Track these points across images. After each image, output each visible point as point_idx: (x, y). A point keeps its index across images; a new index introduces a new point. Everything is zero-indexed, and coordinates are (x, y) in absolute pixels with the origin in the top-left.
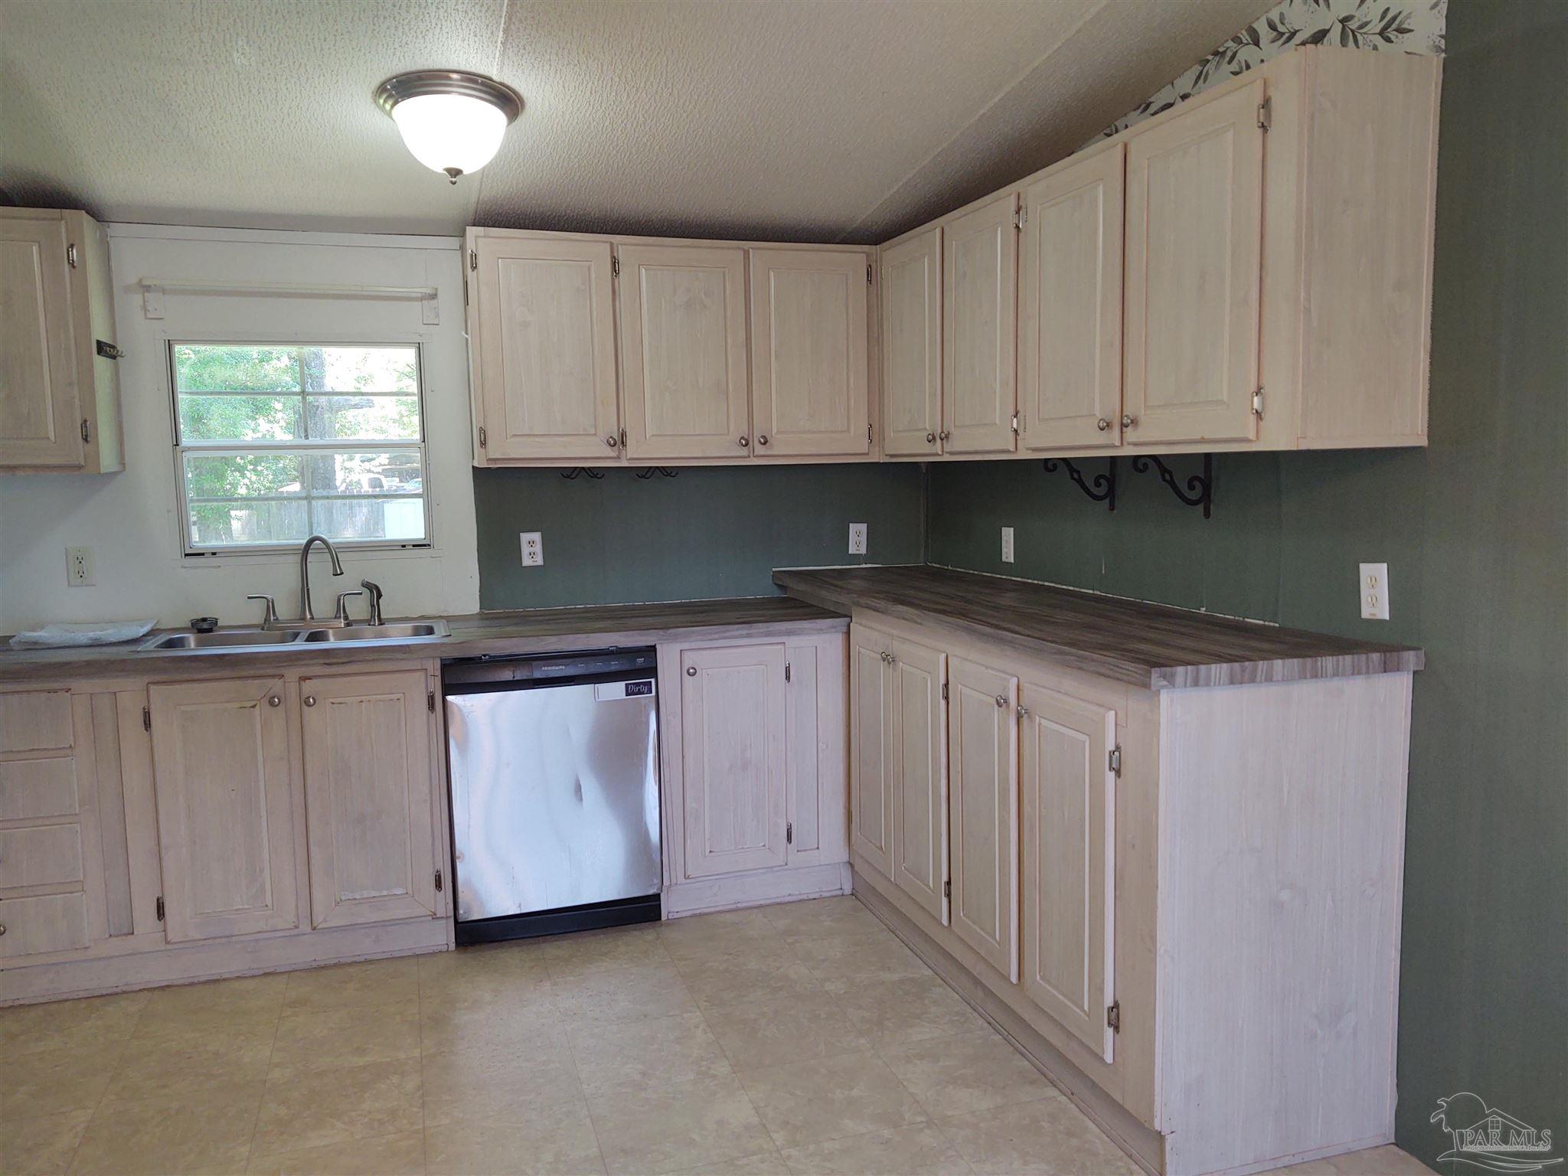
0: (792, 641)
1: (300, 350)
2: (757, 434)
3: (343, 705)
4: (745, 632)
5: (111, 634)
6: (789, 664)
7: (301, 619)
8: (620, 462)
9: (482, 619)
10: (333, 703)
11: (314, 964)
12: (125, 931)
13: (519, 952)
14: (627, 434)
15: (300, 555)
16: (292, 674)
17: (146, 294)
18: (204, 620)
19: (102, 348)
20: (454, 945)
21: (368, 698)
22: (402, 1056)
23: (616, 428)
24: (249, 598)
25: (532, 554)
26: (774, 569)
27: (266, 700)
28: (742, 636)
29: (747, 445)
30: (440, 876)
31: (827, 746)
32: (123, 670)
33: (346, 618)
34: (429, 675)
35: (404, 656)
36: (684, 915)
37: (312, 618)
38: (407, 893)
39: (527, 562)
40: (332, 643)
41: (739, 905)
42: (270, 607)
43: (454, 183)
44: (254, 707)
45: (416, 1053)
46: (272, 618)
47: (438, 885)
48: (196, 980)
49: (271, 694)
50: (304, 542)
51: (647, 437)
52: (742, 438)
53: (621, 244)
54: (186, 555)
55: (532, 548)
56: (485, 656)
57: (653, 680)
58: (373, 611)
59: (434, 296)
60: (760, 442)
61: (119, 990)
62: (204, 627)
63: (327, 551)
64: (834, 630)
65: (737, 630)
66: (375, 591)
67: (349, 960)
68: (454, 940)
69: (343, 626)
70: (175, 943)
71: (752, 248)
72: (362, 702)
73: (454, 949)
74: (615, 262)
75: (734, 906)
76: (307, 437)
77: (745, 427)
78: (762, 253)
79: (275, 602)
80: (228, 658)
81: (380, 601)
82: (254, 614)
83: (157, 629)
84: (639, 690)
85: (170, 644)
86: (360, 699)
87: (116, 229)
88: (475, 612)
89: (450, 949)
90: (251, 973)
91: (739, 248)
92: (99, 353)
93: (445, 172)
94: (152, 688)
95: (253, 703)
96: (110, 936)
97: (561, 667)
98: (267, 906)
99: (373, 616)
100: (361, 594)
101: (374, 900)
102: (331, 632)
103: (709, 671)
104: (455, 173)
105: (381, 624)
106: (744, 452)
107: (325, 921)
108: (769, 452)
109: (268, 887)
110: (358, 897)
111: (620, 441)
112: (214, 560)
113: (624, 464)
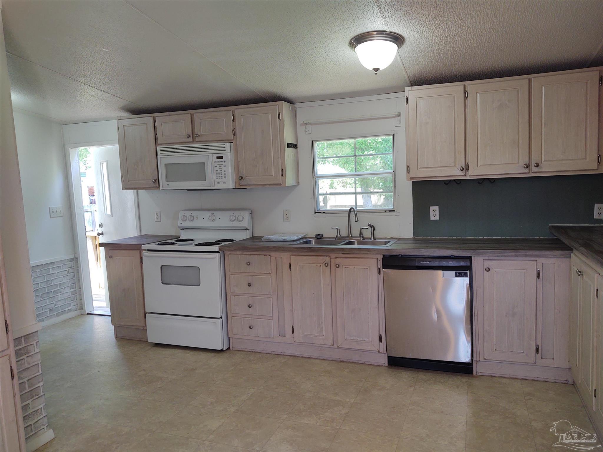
0: (541, 260)
1: (355, 140)
2: (533, 163)
3: (348, 268)
4: (514, 254)
5: (288, 238)
6: (539, 270)
7: (348, 236)
8: (466, 177)
9: (414, 240)
10: (345, 267)
11: (339, 360)
12: (284, 335)
13: (410, 373)
14: (469, 165)
15: (348, 214)
16: (333, 256)
17: (306, 126)
18: (319, 235)
19: (289, 145)
20: (387, 364)
21: (357, 267)
22: (348, 400)
23: (464, 163)
24: (332, 228)
25: (435, 215)
26: (550, 225)
27: (324, 264)
28: (512, 256)
29: (527, 168)
30: (381, 337)
31: (560, 312)
32: (283, 250)
33: (362, 237)
34: (378, 260)
35: (368, 253)
36: (484, 374)
37: (352, 236)
38: (369, 341)
39: (432, 218)
40: (356, 246)
41: (511, 376)
42: (339, 231)
43: (376, 74)
44: (320, 266)
45: (352, 401)
46: (339, 235)
47: (381, 340)
48: (303, 356)
49: (325, 262)
50: (349, 209)
51: (478, 166)
52: (526, 164)
53: (469, 85)
54: (316, 213)
55: (434, 213)
56: (400, 255)
57: (468, 272)
58: (372, 235)
59: (399, 115)
60: (535, 166)
61: (282, 354)
62: (319, 238)
63: (354, 212)
64: (562, 256)
65: (510, 252)
66: (373, 228)
67: (351, 361)
68: (387, 363)
69: (361, 239)
70: (296, 342)
71: (533, 77)
72: (355, 268)
73: (387, 366)
74: (466, 93)
75: (509, 376)
76: (356, 172)
77: (527, 159)
78: (537, 79)
79: (340, 230)
80: (312, 248)
81: (374, 231)
82: (334, 234)
83: (305, 237)
84: (462, 275)
85: (306, 243)
86: (354, 267)
87: (298, 106)
88: (411, 237)
89: (386, 366)
90: (319, 358)
91: (526, 78)
92: (288, 147)
93: (373, 70)
94: (292, 257)
95: (320, 265)
96: (280, 336)
97: (428, 262)
98: (323, 336)
99: (371, 237)
100: (368, 228)
101: (357, 341)
102: (356, 242)
103: (496, 270)
104: (376, 70)
105: (374, 240)
106: (526, 171)
107: (341, 345)
108: (540, 171)
109: (324, 329)
110: (352, 339)
111: (466, 168)
112: (324, 215)
113: (468, 178)
